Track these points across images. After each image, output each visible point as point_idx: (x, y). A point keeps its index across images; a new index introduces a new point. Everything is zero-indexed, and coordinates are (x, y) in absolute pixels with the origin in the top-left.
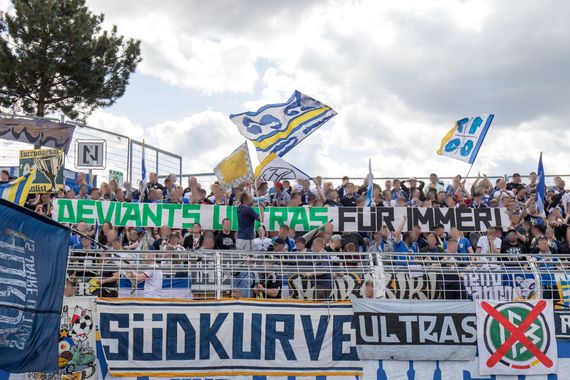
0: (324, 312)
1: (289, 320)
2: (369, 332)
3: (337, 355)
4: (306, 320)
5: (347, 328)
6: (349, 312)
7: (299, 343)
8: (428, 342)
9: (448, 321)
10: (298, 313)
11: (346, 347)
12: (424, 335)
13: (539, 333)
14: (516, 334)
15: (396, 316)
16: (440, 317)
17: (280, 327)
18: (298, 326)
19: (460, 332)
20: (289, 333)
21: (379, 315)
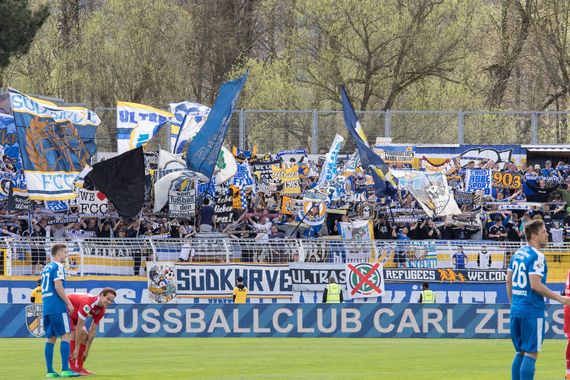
0: (276, 269)
1: (260, 273)
2: (297, 278)
3: (282, 289)
4: (268, 272)
5: (286, 276)
6: (288, 269)
7: (265, 283)
8: (324, 283)
9: (333, 274)
10: (264, 269)
11: (286, 285)
12: (322, 279)
13: (375, 278)
14: (364, 279)
15: (309, 270)
16: (330, 271)
17: (256, 275)
18: (264, 275)
19: (339, 278)
20: (260, 278)
21: (301, 270)
